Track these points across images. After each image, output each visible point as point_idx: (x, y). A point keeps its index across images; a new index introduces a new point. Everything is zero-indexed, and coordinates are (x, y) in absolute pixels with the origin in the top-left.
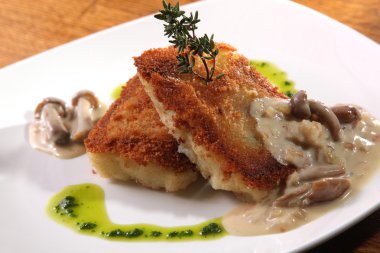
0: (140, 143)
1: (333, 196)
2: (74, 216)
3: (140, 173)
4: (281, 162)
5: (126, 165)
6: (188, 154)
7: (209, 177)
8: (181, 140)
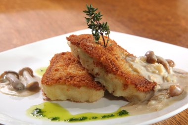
0: (75, 78)
1: (179, 93)
2: (44, 116)
3: (75, 93)
4: (149, 80)
5: (68, 90)
6: (101, 81)
7: (113, 91)
8: (97, 74)
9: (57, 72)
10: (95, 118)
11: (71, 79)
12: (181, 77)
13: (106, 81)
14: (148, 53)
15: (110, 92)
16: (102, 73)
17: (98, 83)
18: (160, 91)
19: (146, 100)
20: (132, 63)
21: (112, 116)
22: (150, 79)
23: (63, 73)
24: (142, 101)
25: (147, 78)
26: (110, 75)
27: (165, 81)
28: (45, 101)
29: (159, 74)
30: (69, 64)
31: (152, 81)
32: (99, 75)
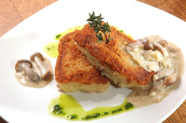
0: (85, 75)
2: (64, 114)
4: (148, 71)
5: (79, 86)
6: (107, 75)
7: (118, 83)
8: (103, 70)
9: (67, 68)
10: (106, 114)
11: (82, 77)
12: (174, 57)
13: (111, 76)
14: (145, 41)
15: (116, 83)
16: (108, 70)
17: (105, 77)
18: (158, 80)
19: (146, 90)
20: (132, 53)
21: (120, 110)
22: (148, 69)
23: (73, 69)
24: (144, 90)
25: (146, 69)
26: (115, 73)
27: (162, 67)
28: (61, 93)
29: (156, 61)
30: (76, 56)
31: (150, 71)
32: (104, 71)
